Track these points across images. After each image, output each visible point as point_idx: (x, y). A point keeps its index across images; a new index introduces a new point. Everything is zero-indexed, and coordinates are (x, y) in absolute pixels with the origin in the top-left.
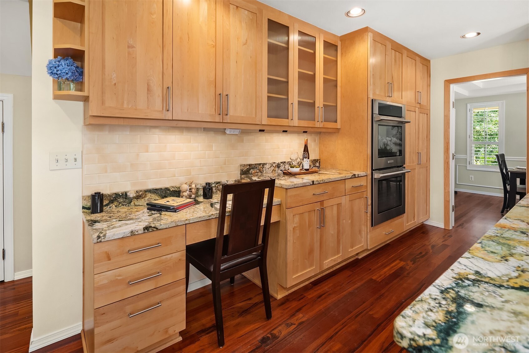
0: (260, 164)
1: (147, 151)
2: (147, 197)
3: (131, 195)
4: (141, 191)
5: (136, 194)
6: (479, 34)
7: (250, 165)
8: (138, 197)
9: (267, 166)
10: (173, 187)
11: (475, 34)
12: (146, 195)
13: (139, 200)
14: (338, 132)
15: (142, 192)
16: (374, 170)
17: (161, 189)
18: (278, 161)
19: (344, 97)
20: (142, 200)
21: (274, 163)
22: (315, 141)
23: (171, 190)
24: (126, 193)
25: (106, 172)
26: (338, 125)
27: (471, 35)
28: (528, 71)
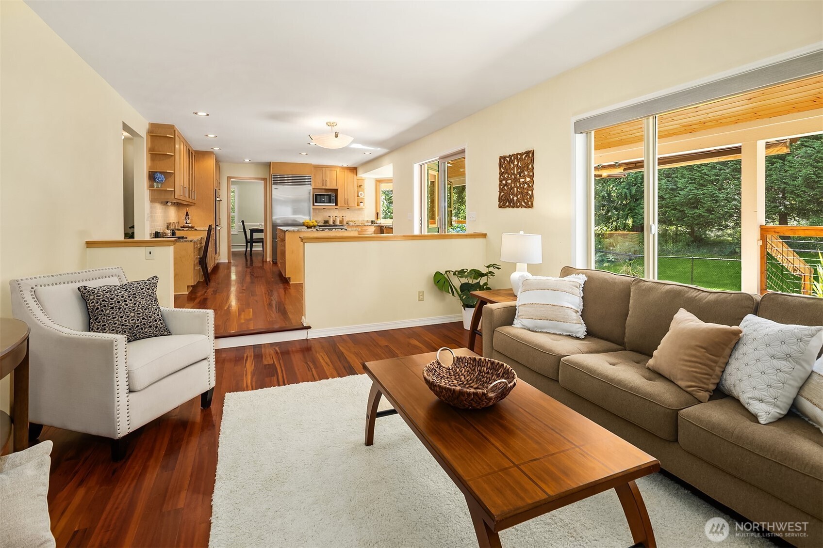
6: (250, 160)
26: (195, 202)
27: (247, 160)
28: (265, 179)
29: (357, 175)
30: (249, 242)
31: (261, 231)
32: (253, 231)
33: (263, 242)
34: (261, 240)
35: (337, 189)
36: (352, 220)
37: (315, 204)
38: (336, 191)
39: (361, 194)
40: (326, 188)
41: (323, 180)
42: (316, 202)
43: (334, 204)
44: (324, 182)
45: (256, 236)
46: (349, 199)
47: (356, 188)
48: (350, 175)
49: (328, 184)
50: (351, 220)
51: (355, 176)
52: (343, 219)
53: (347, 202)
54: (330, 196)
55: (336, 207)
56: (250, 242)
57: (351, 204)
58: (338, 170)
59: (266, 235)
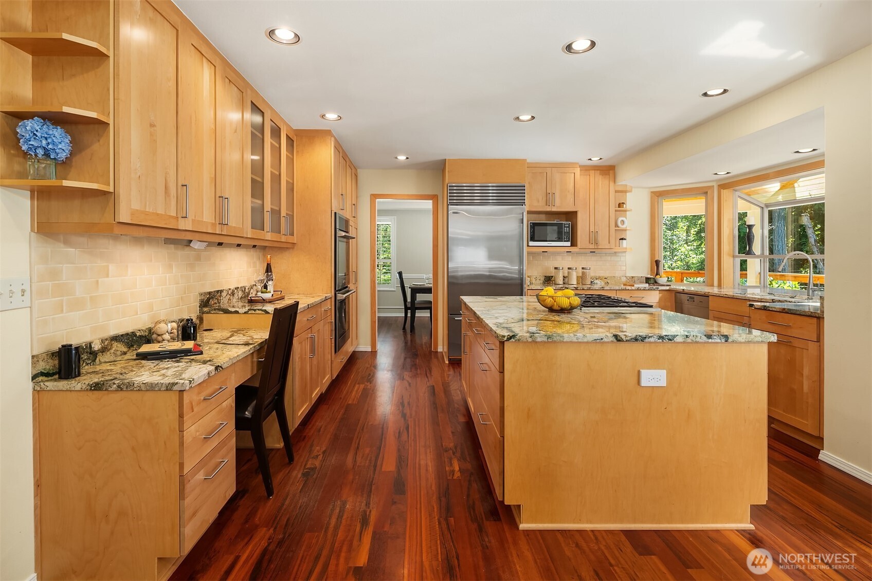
0: (218, 291)
1: (107, 276)
2: (114, 349)
3: (97, 346)
4: (106, 340)
5: (101, 345)
6: (407, 158)
7: (210, 293)
8: (104, 350)
9: (224, 294)
10: (139, 330)
11: (405, 158)
12: (112, 345)
13: (104, 354)
14: (293, 248)
15: (107, 342)
16: (337, 291)
17: (127, 334)
18: (232, 287)
19: (301, 205)
20: (108, 353)
21: (230, 289)
22: (260, 259)
23: (138, 334)
24: (90, 344)
25: (62, 311)
26: (294, 239)
27: (402, 158)
28: (434, 198)
29: (615, 182)
30: (409, 308)
31: (428, 290)
32: (416, 291)
33: (430, 308)
34: (428, 306)
35: (575, 213)
36: (601, 275)
37: (531, 243)
38: (571, 216)
39: (623, 222)
40: (554, 209)
41: (547, 194)
42: (533, 239)
43: (569, 244)
44: (548, 197)
45: (420, 297)
46: (600, 233)
47: (613, 209)
48: (601, 182)
49: (558, 201)
50: (597, 275)
51: (612, 184)
52: (583, 273)
53: (594, 239)
54: (560, 226)
55: (573, 249)
56: (411, 307)
57: (603, 243)
58: (578, 171)
59: (436, 298)
